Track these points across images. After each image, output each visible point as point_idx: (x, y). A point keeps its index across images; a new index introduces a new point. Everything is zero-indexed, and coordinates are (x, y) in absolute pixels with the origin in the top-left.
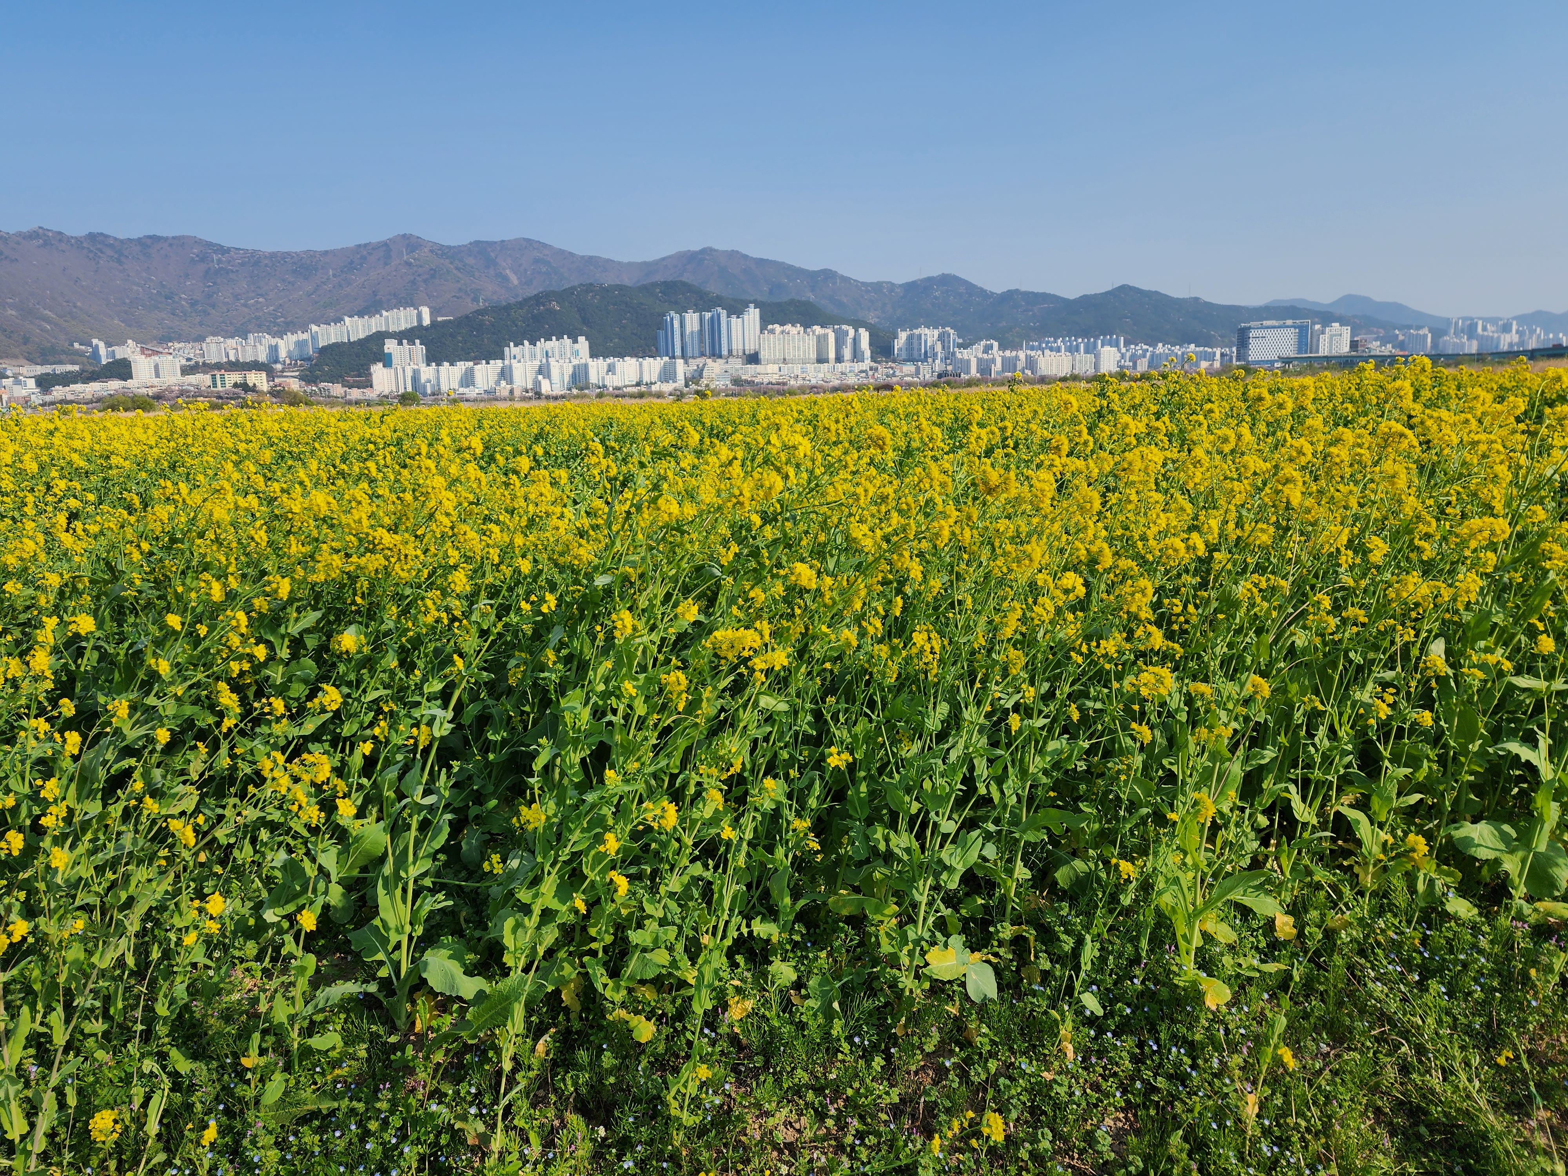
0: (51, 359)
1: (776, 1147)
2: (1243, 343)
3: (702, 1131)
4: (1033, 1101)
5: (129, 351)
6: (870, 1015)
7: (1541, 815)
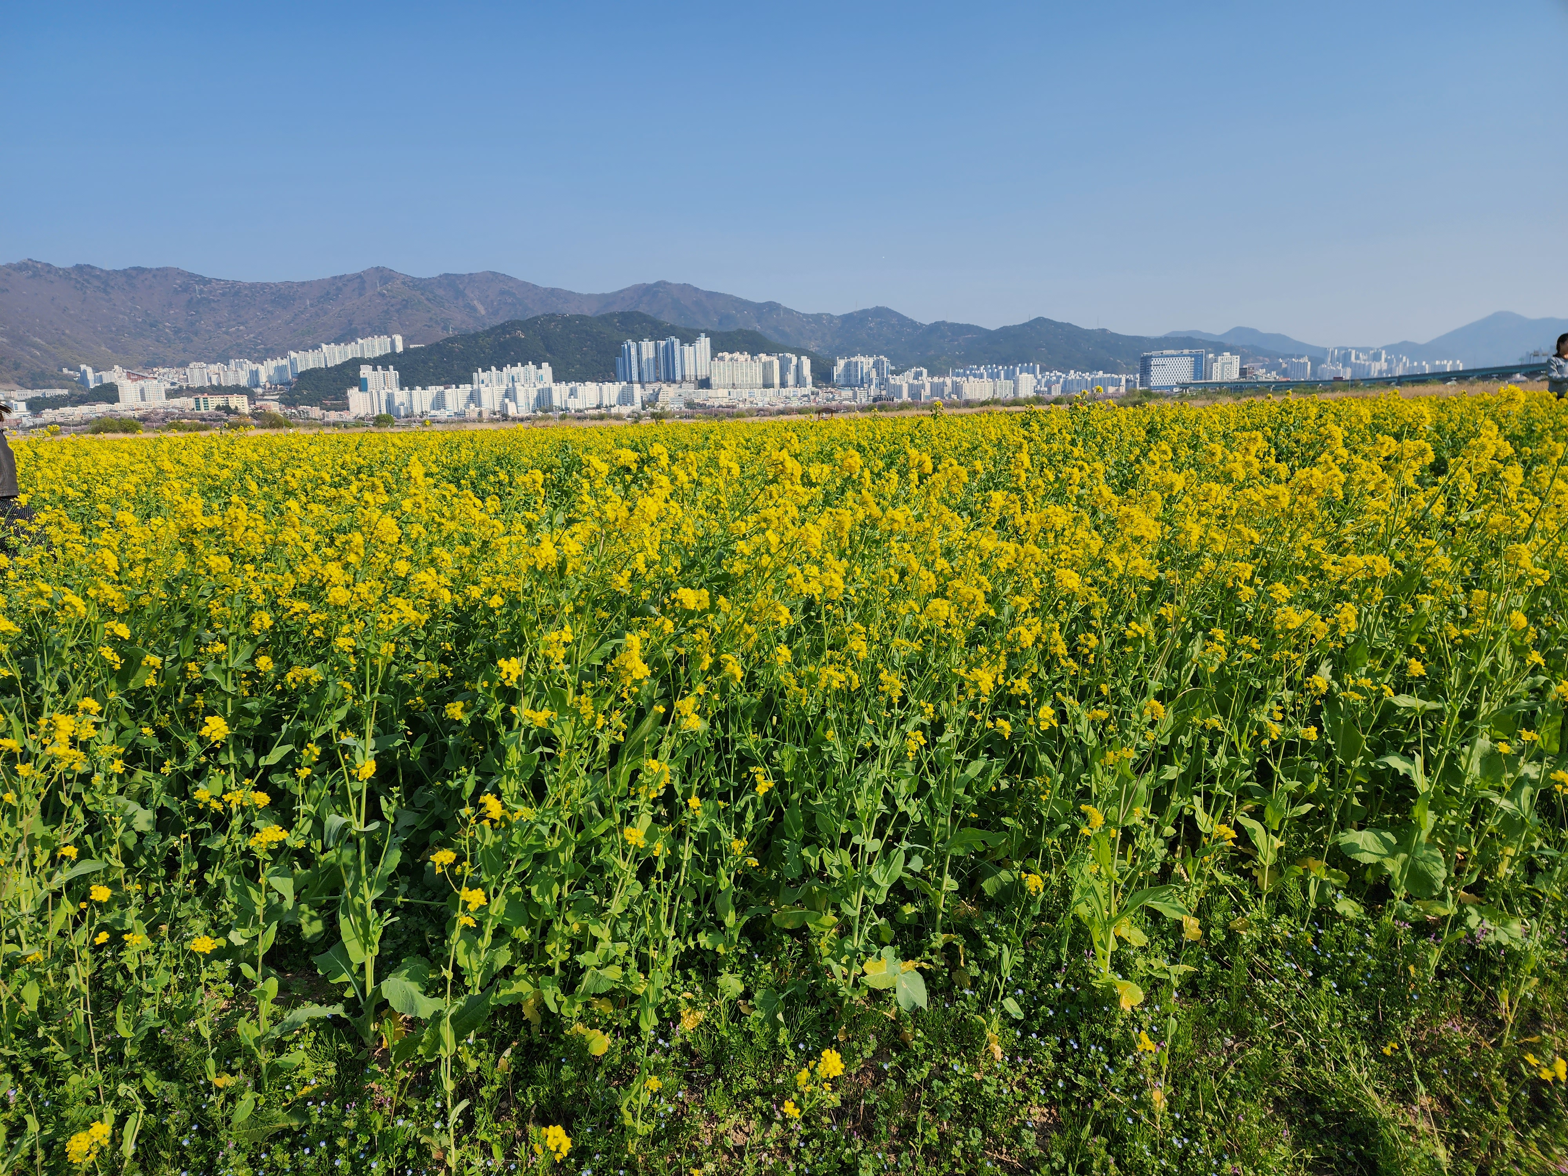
0: (41, 384)
1: (726, 1150)
2: (1145, 370)
3: (655, 1139)
4: (964, 1100)
5: (115, 375)
6: (814, 1022)
7: (1419, 824)
